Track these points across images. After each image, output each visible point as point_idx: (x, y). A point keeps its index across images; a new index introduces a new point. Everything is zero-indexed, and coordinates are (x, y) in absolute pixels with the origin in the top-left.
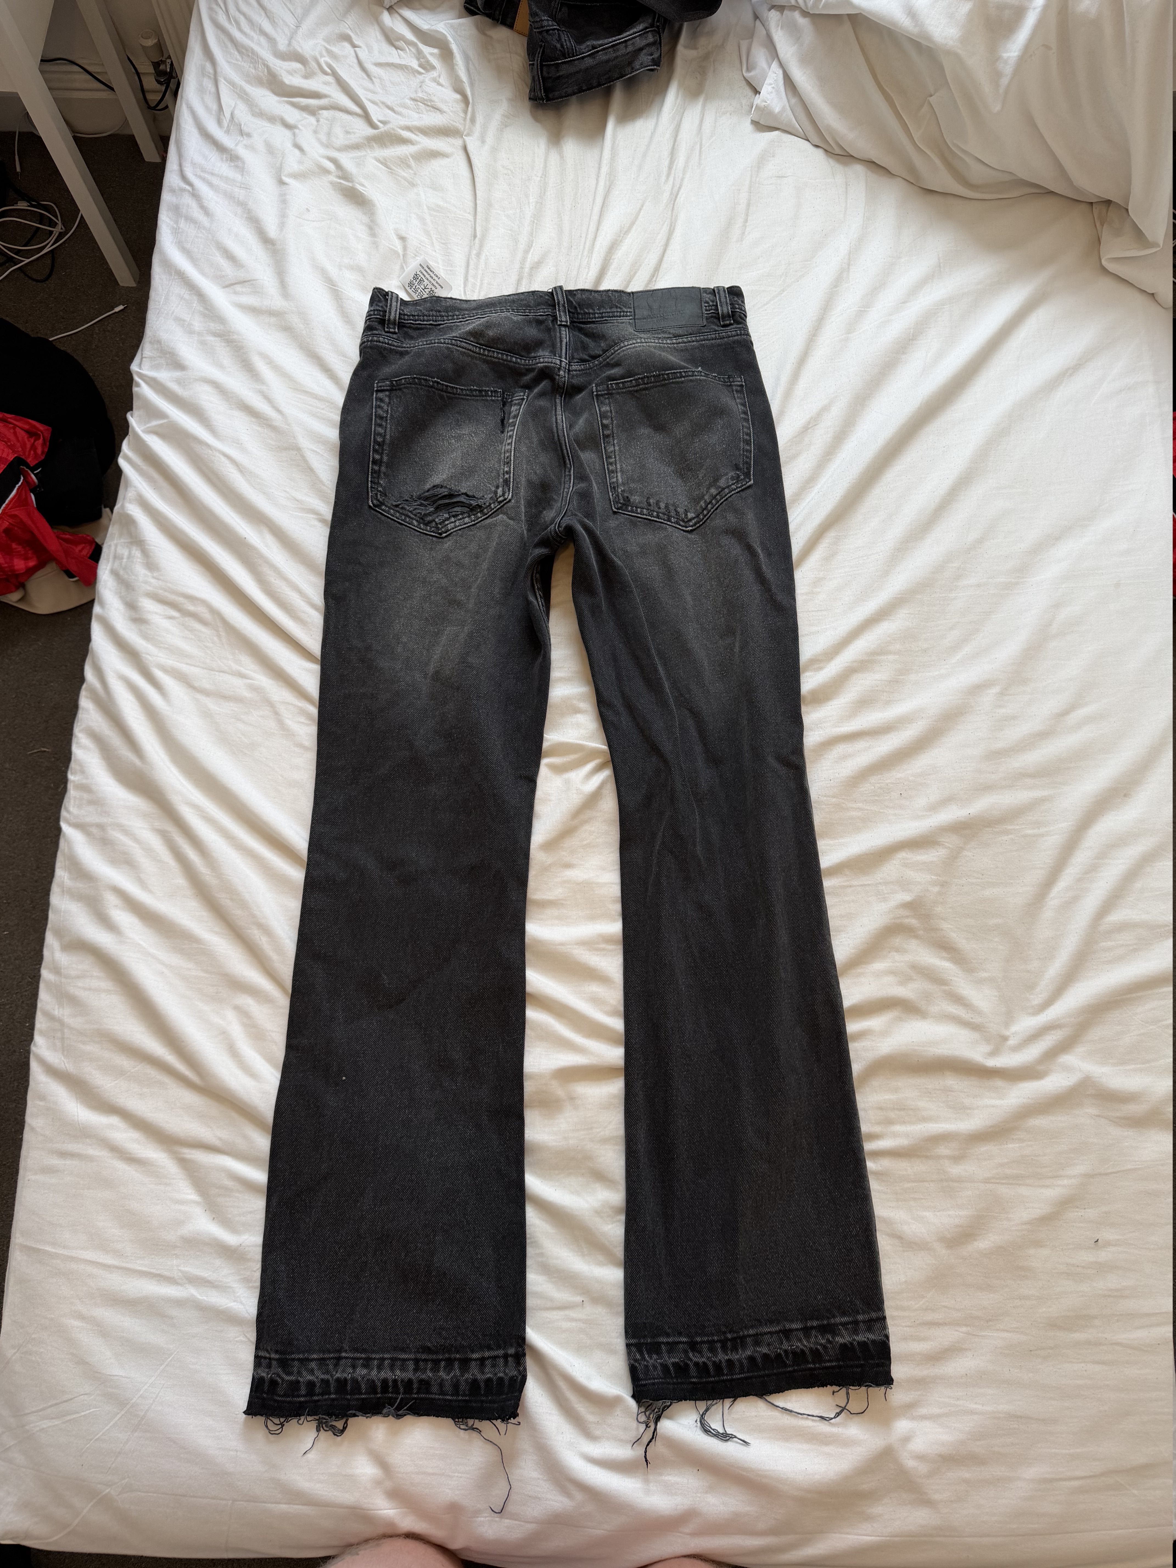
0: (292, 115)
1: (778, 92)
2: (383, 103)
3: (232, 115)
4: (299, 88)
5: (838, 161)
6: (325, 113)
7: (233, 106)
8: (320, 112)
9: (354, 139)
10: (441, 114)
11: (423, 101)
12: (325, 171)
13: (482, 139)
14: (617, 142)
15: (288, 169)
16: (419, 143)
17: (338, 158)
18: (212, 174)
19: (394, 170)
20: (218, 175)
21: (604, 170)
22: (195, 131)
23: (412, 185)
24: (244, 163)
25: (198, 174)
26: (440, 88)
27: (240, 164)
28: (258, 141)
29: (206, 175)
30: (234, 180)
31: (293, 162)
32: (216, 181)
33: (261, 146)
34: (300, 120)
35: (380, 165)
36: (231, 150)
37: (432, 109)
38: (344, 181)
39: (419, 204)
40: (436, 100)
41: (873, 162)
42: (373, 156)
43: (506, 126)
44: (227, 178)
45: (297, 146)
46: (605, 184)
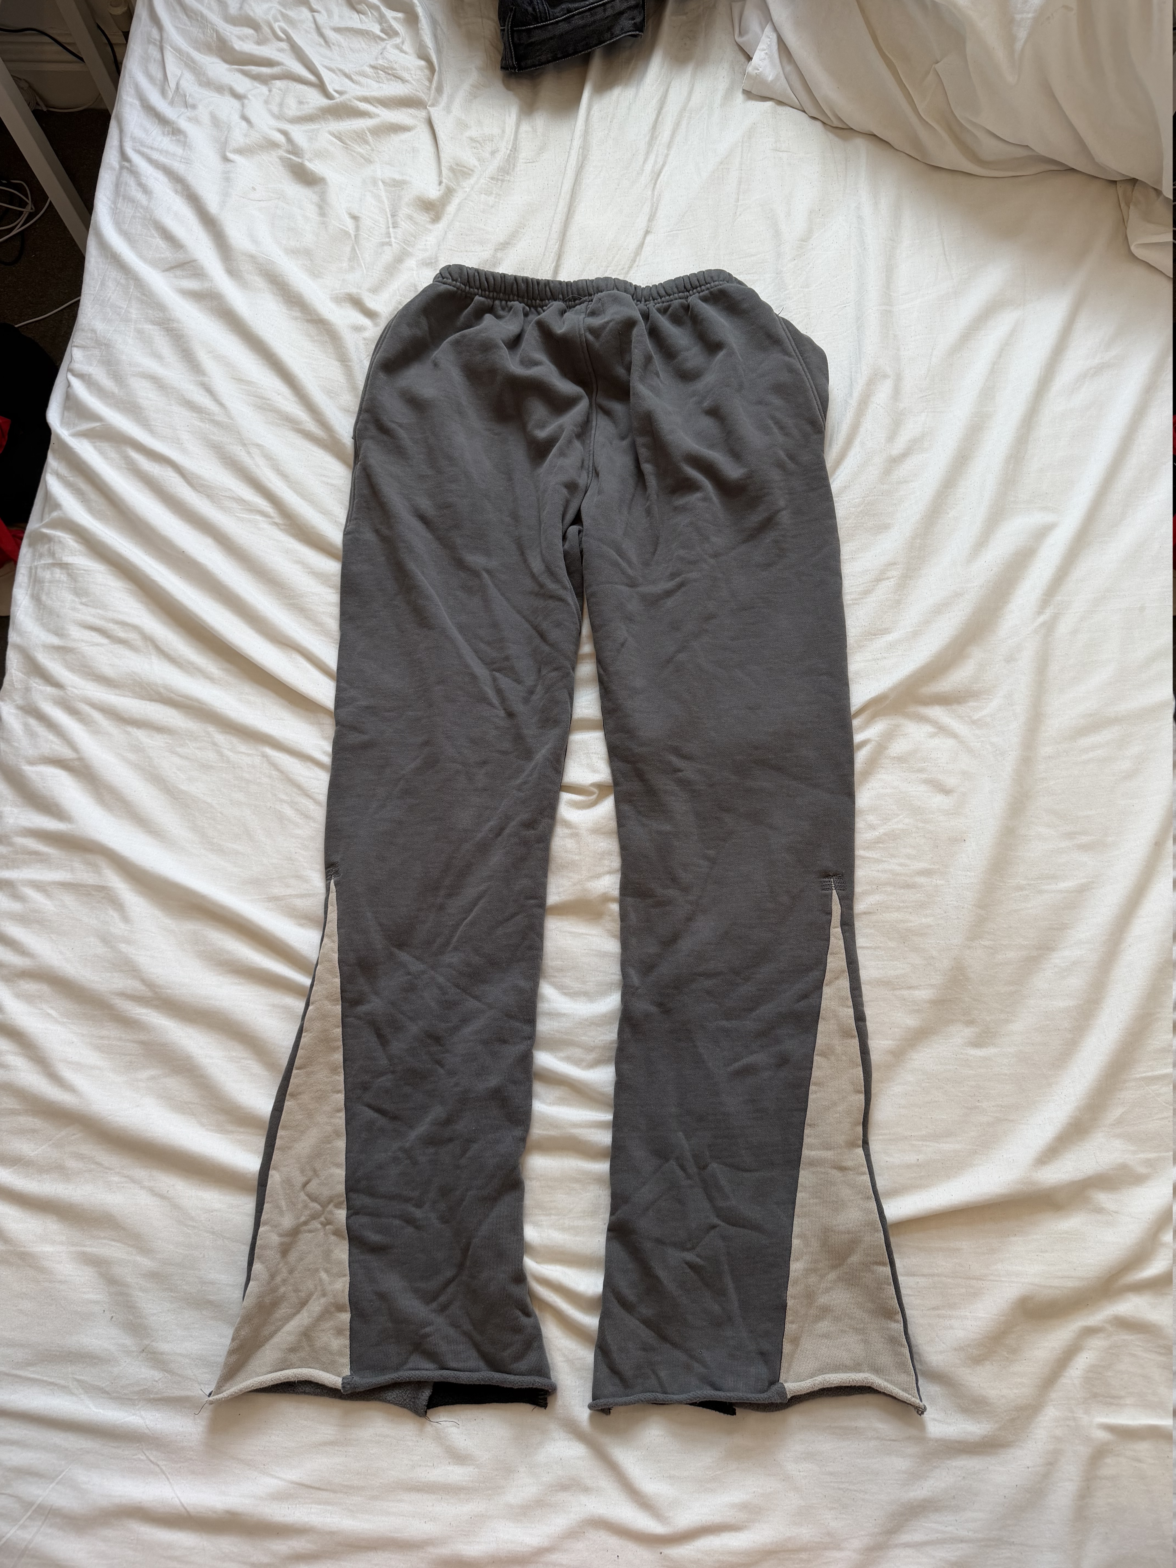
0: (242, 84)
1: (771, 58)
2: (340, 70)
3: (178, 84)
4: (251, 55)
5: (837, 135)
6: (278, 83)
7: (179, 75)
8: (274, 82)
9: (308, 109)
10: (403, 83)
11: (384, 69)
12: (274, 145)
13: (448, 109)
14: (592, 112)
15: (233, 144)
16: (378, 115)
17: (290, 131)
18: (152, 148)
19: (349, 145)
20: (157, 150)
21: (577, 143)
22: (137, 103)
23: (369, 161)
24: (186, 136)
25: (137, 148)
26: (403, 55)
27: (182, 138)
28: (203, 113)
29: (145, 150)
30: (174, 155)
31: (239, 135)
32: (155, 156)
33: (206, 119)
34: (251, 90)
35: (334, 139)
36: (173, 123)
37: (393, 78)
38: (295, 156)
39: (374, 182)
40: (398, 68)
41: (875, 135)
42: (327, 129)
43: (475, 97)
44: (167, 152)
45: (245, 118)
46: (578, 158)
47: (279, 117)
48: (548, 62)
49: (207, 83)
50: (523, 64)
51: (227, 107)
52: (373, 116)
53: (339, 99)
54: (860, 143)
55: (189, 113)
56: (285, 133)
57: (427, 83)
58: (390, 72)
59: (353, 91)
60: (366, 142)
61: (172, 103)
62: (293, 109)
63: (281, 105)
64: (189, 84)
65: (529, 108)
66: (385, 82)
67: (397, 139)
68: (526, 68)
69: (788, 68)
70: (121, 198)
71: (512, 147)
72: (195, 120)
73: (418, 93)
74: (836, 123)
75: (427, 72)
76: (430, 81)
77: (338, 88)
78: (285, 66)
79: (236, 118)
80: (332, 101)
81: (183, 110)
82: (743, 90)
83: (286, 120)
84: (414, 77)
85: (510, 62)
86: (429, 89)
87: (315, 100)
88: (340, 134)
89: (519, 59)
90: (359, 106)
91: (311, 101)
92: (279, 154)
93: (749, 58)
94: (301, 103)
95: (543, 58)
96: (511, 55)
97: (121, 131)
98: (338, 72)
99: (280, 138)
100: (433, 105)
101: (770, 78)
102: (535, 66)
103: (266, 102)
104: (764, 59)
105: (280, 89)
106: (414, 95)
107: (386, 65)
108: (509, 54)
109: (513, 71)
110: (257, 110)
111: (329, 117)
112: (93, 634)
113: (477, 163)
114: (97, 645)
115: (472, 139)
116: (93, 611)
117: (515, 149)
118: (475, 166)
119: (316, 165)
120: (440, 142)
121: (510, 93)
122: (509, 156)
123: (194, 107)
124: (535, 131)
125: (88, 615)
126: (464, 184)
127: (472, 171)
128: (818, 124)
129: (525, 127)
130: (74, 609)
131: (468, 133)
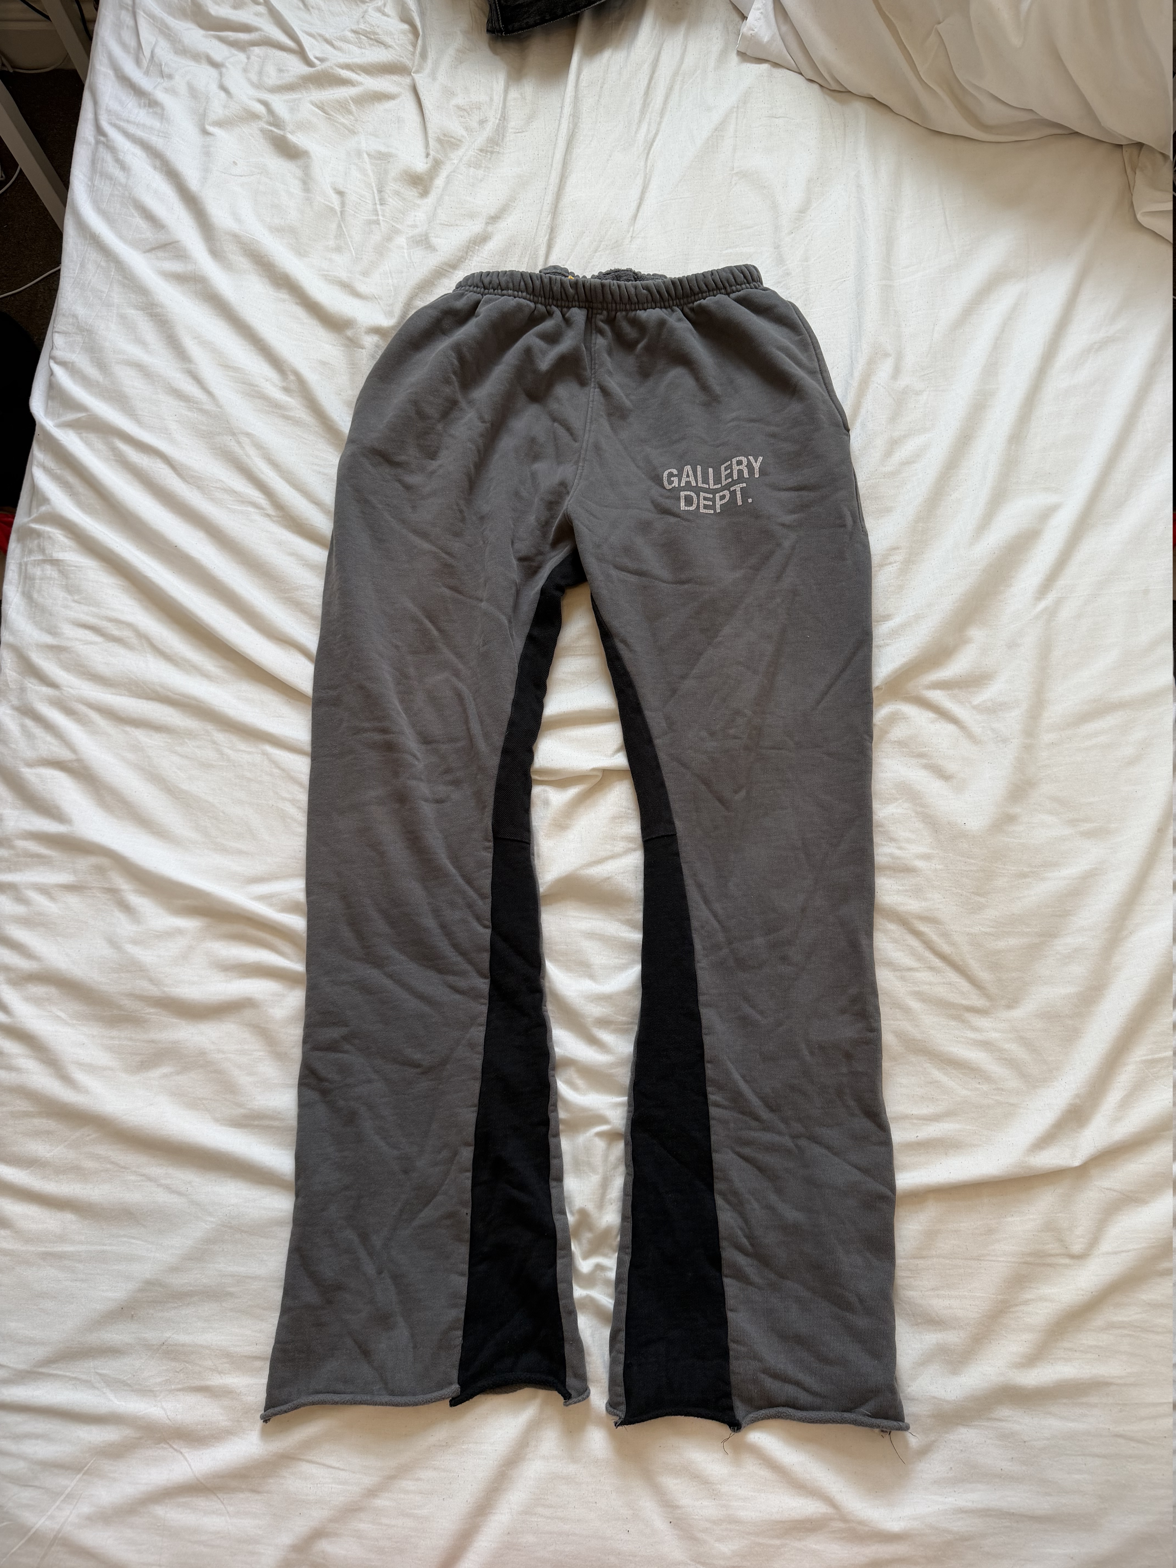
0: (218, 51)
1: (766, 18)
2: (321, 36)
3: (152, 52)
4: (228, 20)
5: (836, 99)
6: (256, 50)
7: (154, 43)
8: (252, 48)
9: (288, 78)
10: (386, 48)
11: (366, 34)
12: (255, 116)
13: (433, 76)
14: (582, 77)
15: (212, 116)
16: (361, 84)
17: (270, 101)
18: (128, 122)
19: (332, 116)
20: (134, 123)
21: (567, 110)
22: (111, 73)
23: (353, 132)
24: (163, 109)
25: (113, 122)
26: (385, 18)
27: (159, 111)
28: (180, 83)
29: (122, 124)
30: (151, 128)
31: (218, 107)
32: (132, 129)
33: (183, 89)
34: (229, 58)
35: (317, 110)
36: (150, 94)
37: (375, 43)
38: (275, 128)
39: (359, 154)
40: (380, 33)
41: (874, 99)
42: (309, 99)
43: (461, 63)
44: (144, 126)
45: (223, 88)
46: (569, 126)
47: (258, 86)
48: (536, 24)
49: (183, 51)
50: (510, 27)
51: (205, 76)
52: (356, 83)
53: (320, 67)
54: (859, 106)
55: (166, 83)
56: (265, 104)
57: (411, 48)
58: (372, 37)
59: (335, 58)
60: (350, 112)
61: (147, 73)
62: (272, 78)
63: (260, 73)
64: (164, 52)
65: (516, 75)
66: (368, 47)
67: (381, 108)
68: (513, 31)
69: (784, 28)
70: (98, 175)
71: (501, 116)
72: (172, 91)
73: (402, 59)
74: (834, 86)
75: (411, 36)
76: (414, 46)
77: (318, 55)
78: (263, 31)
79: (214, 88)
80: (314, 69)
81: (159, 80)
82: (738, 51)
83: (265, 89)
84: (397, 41)
85: (496, 24)
86: (413, 54)
87: (296, 67)
88: (323, 104)
89: (507, 21)
90: (342, 74)
91: (292, 69)
92: (260, 126)
93: (744, 18)
94: (280, 71)
95: (531, 21)
96: (498, 18)
97: (95, 103)
98: (319, 38)
99: (260, 109)
100: (417, 72)
101: (766, 39)
102: (522, 29)
103: (245, 70)
104: (759, 19)
105: (259, 57)
106: (398, 61)
107: (368, 30)
108: (495, 17)
109: (500, 34)
110: (236, 79)
111: (311, 86)
112: (87, 632)
113: (465, 133)
114: (91, 643)
115: (458, 107)
116: (85, 608)
117: (504, 118)
118: (463, 136)
119: (299, 138)
120: (426, 112)
121: (498, 58)
122: (498, 125)
123: (170, 77)
124: (524, 98)
125: (81, 613)
126: (452, 156)
127: (460, 141)
128: (816, 87)
129: (513, 94)
130: (66, 607)
131: (454, 102)
